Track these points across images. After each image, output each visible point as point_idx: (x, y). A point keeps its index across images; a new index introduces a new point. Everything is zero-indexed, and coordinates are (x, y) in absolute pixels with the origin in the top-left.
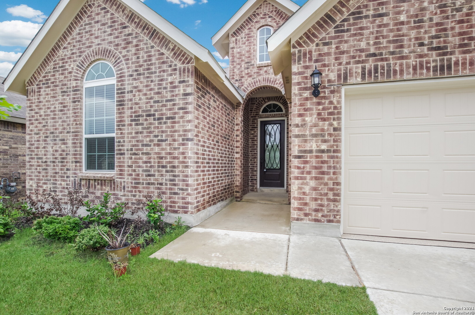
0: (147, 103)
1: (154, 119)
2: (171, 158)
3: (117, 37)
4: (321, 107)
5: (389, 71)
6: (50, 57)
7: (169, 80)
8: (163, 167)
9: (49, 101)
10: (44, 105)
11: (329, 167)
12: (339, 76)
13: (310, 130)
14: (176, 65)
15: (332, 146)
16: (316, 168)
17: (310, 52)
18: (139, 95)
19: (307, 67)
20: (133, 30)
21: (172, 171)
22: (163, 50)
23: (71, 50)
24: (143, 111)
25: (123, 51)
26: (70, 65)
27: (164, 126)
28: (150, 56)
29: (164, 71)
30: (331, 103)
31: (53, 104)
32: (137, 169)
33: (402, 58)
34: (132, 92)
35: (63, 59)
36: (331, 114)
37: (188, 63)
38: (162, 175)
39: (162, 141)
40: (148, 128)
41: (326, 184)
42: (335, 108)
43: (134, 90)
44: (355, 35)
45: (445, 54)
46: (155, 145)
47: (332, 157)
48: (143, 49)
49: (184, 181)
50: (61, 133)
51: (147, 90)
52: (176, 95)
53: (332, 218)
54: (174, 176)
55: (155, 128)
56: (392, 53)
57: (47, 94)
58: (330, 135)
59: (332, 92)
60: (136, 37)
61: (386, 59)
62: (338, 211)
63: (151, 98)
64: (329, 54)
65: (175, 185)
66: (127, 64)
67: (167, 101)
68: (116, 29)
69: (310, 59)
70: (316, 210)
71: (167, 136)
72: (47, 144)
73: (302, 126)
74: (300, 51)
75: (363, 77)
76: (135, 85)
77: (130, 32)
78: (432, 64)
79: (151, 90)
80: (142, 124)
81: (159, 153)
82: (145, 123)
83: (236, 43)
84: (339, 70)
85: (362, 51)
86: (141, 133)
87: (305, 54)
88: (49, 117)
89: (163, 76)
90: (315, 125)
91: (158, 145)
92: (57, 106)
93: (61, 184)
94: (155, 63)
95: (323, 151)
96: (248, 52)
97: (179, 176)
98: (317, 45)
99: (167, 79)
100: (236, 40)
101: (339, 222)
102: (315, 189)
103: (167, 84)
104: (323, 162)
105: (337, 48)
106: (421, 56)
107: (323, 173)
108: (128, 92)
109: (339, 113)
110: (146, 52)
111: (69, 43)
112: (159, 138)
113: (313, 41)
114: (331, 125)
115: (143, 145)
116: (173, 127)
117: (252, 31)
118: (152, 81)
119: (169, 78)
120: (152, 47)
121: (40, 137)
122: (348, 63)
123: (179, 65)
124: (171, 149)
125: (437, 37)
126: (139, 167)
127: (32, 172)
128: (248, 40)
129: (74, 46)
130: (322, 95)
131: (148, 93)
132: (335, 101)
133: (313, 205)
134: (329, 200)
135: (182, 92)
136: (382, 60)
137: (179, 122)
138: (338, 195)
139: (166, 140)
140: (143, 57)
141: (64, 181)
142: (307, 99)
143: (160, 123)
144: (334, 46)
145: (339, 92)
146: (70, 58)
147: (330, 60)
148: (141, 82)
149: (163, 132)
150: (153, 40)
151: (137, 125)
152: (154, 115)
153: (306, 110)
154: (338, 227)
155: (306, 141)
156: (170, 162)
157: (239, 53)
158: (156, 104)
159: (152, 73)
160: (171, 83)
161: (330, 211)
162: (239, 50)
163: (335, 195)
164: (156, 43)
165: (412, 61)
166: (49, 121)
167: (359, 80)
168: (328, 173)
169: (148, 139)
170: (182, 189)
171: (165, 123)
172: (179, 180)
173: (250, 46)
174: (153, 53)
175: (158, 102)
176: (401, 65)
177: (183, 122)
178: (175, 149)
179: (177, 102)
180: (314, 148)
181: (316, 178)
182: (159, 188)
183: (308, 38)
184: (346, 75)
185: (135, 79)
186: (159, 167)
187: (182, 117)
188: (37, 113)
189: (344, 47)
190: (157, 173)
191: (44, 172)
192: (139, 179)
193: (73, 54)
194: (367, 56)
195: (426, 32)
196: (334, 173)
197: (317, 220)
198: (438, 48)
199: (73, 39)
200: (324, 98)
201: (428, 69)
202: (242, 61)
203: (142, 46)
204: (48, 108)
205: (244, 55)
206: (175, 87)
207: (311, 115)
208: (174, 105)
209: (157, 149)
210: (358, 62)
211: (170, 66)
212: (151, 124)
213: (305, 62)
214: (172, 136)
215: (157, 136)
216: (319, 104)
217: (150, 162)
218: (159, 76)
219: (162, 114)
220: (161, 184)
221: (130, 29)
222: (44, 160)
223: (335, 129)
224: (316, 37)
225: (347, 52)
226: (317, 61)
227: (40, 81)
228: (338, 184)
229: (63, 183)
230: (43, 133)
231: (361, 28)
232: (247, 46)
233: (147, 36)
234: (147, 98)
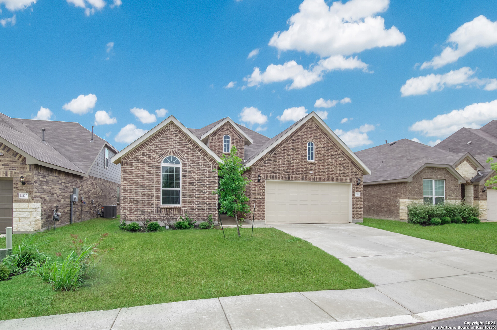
0: (198, 177)
1: (201, 184)
2: (209, 200)
3: (183, 148)
4: (260, 185)
5: (277, 177)
6: (140, 148)
7: (208, 170)
8: (205, 203)
9: (139, 170)
10: (136, 171)
11: (262, 204)
12: (265, 177)
13: (257, 192)
14: (210, 164)
15: (263, 197)
16: (259, 204)
17: (257, 168)
18: (194, 174)
19: (256, 173)
20: (191, 146)
21: (209, 205)
22: (205, 158)
23: (155, 147)
24: (196, 181)
25: (186, 154)
26: (154, 155)
27: (206, 187)
28: (199, 159)
29: (205, 166)
30: (263, 184)
31: (142, 172)
32: (193, 204)
33: (280, 174)
34: (190, 172)
35: (149, 151)
36: (262, 188)
37: (216, 164)
38: (205, 206)
39: (205, 193)
40: (198, 188)
41: (261, 209)
42: (264, 186)
43: (191, 171)
44: (269, 165)
45: (289, 174)
46: (201, 194)
47: (263, 201)
48: (196, 155)
49: (214, 208)
50: (148, 186)
51: (198, 172)
52: (211, 176)
53: (263, 219)
54: (210, 207)
55: (201, 188)
56: (278, 172)
57: (138, 166)
58: (262, 194)
59: (263, 181)
60: (192, 150)
61: (276, 174)
62: (265, 216)
63: (200, 176)
64: (262, 170)
65: (210, 210)
66: (187, 160)
67: (207, 178)
68: (182, 144)
69: (257, 171)
70: (259, 217)
71: (207, 191)
72: (138, 191)
73: (255, 191)
74: (254, 167)
75: (271, 178)
76: (191, 169)
77: (189, 147)
78: (286, 177)
79: (199, 172)
80: (196, 186)
81: (203, 198)
82: (197, 185)
83: (213, 140)
84: (265, 175)
85: (271, 170)
86: (195, 189)
87: (256, 169)
88: (139, 178)
89: (205, 168)
90: (259, 191)
91: (203, 195)
92: (145, 173)
93: (148, 211)
94: (201, 162)
95: (260, 199)
96: (218, 146)
97: (212, 207)
98: (259, 166)
99: (207, 169)
100: (213, 138)
101: (265, 220)
102: (258, 210)
103: (207, 171)
104: (261, 202)
105: (264, 168)
106: (284, 174)
107: (261, 205)
108: (188, 172)
109: (265, 188)
110: (197, 157)
111: (153, 144)
112: (203, 192)
113: (258, 165)
114: (263, 191)
115: (196, 194)
116: (209, 188)
117: (221, 136)
118: (200, 169)
119: (208, 169)
120: (200, 155)
121: (132, 187)
122: (267, 173)
123: (212, 165)
124: (208, 196)
125: (287, 170)
126: (194, 203)
127: (126, 205)
128: (219, 140)
129: (157, 146)
130: (260, 182)
131: (198, 173)
132: (264, 184)
133: (258, 215)
134: (262, 213)
135: (213, 175)
136: (275, 174)
137: (212, 186)
138: (265, 212)
139: (206, 193)
140: (196, 159)
141: (150, 209)
142: (256, 183)
143: (204, 186)
144: (263, 168)
145: (265, 181)
146: (154, 151)
147: (262, 172)
148: (195, 169)
149: (205, 189)
150: (200, 153)
151: (193, 186)
152: (201, 183)
153: (256, 186)
154: (265, 221)
155: (256, 196)
156: (208, 201)
157: (214, 145)
158: (202, 179)
159: (200, 166)
160: (209, 171)
161: (263, 216)
162: (214, 144)
163: (264, 212)
164: (202, 154)
165: (282, 175)
166: (139, 180)
167: (270, 178)
168: (262, 205)
169: (198, 192)
170: (213, 212)
171: (206, 186)
172: (212, 208)
173: (220, 143)
174: (200, 158)
175: (203, 178)
176: (280, 176)
177: (214, 186)
178: (210, 196)
179: (211, 179)
180: (258, 198)
181: (259, 207)
182: (203, 212)
183: (257, 164)
184: (266, 176)
185: (192, 167)
186: (203, 203)
187: (213, 185)
188: (129, 175)
189: (266, 168)
190: (202, 206)
191: (135, 206)
192: (194, 208)
193: (156, 149)
194: (272, 172)
195: (285, 168)
196: (264, 205)
197: (259, 220)
198: (288, 173)
199: (156, 143)
200: (261, 183)
201: (285, 178)
202: (216, 150)
203: (195, 154)
204: (138, 173)
205: (217, 147)
206: (210, 173)
207: (257, 188)
208: (210, 179)
209: (202, 196)
210: (269, 173)
211: (208, 164)
212: (199, 186)
213: (255, 171)
214: (209, 191)
215: (203, 191)
216: (259, 184)
217: (199, 201)
218: (203, 168)
219: (205, 183)
220: (204, 210)
221: (190, 146)
222: (135, 199)
223: (264, 192)
224: (259, 164)
225: (267, 170)
226: (259, 171)
227: (132, 159)
228: (265, 208)
229: (149, 211)
230: (135, 186)
231: (270, 164)
232: (218, 143)
233: (198, 151)
234: (198, 176)
